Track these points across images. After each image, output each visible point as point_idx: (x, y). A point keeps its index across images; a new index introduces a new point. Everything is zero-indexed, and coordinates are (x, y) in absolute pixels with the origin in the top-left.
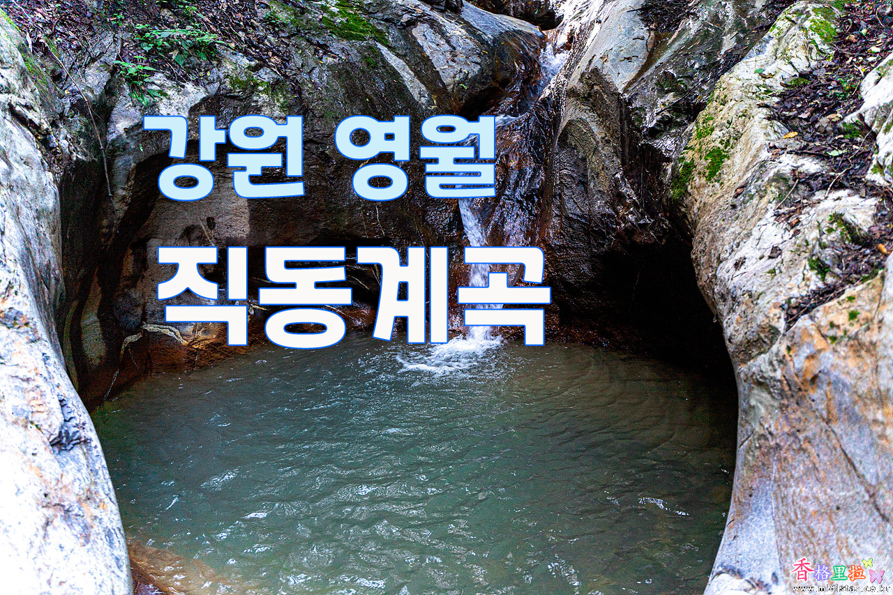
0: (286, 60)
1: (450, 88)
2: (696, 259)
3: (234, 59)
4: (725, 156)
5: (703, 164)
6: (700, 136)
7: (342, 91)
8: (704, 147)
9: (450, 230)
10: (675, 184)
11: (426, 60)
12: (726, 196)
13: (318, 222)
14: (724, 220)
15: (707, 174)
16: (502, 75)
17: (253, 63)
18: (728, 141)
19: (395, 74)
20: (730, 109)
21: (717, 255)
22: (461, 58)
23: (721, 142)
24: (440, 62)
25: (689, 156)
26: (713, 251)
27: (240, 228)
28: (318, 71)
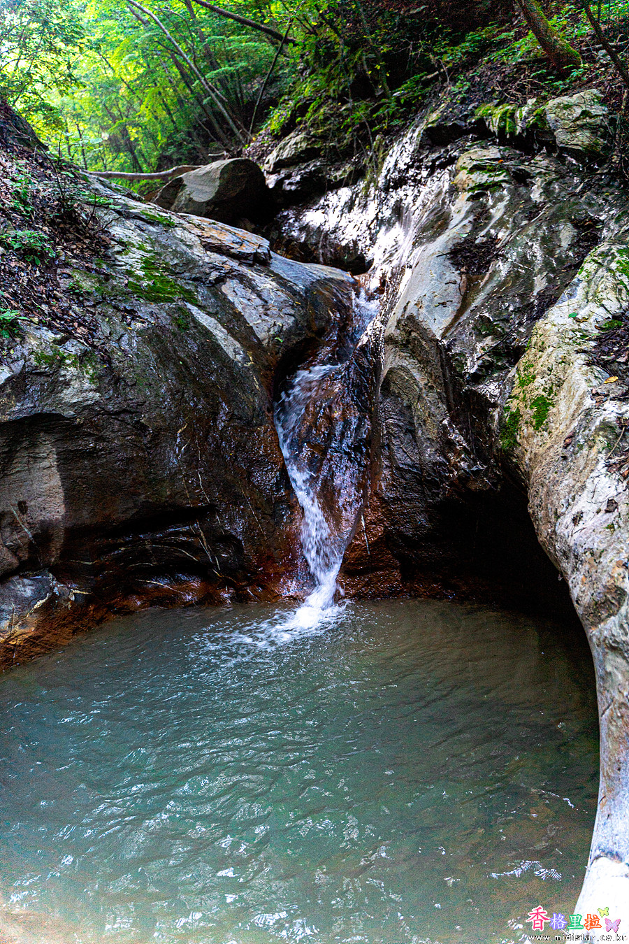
0: (93, 329)
1: (265, 343)
2: (534, 513)
3: (38, 334)
4: (550, 404)
5: (529, 413)
6: (522, 384)
7: (153, 356)
8: (528, 395)
9: (278, 490)
10: (504, 434)
11: (239, 317)
12: (556, 446)
13: (140, 494)
14: (556, 473)
15: (534, 423)
16: (317, 325)
17: (58, 337)
18: (551, 388)
19: (207, 333)
20: (549, 356)
21: (554, 510)
22: (274, 311)
23: (544, 390)
24: (253, 317)
25: (514, 405)
26: (549, 505)
27: (54, 510)
28: (127, 338)
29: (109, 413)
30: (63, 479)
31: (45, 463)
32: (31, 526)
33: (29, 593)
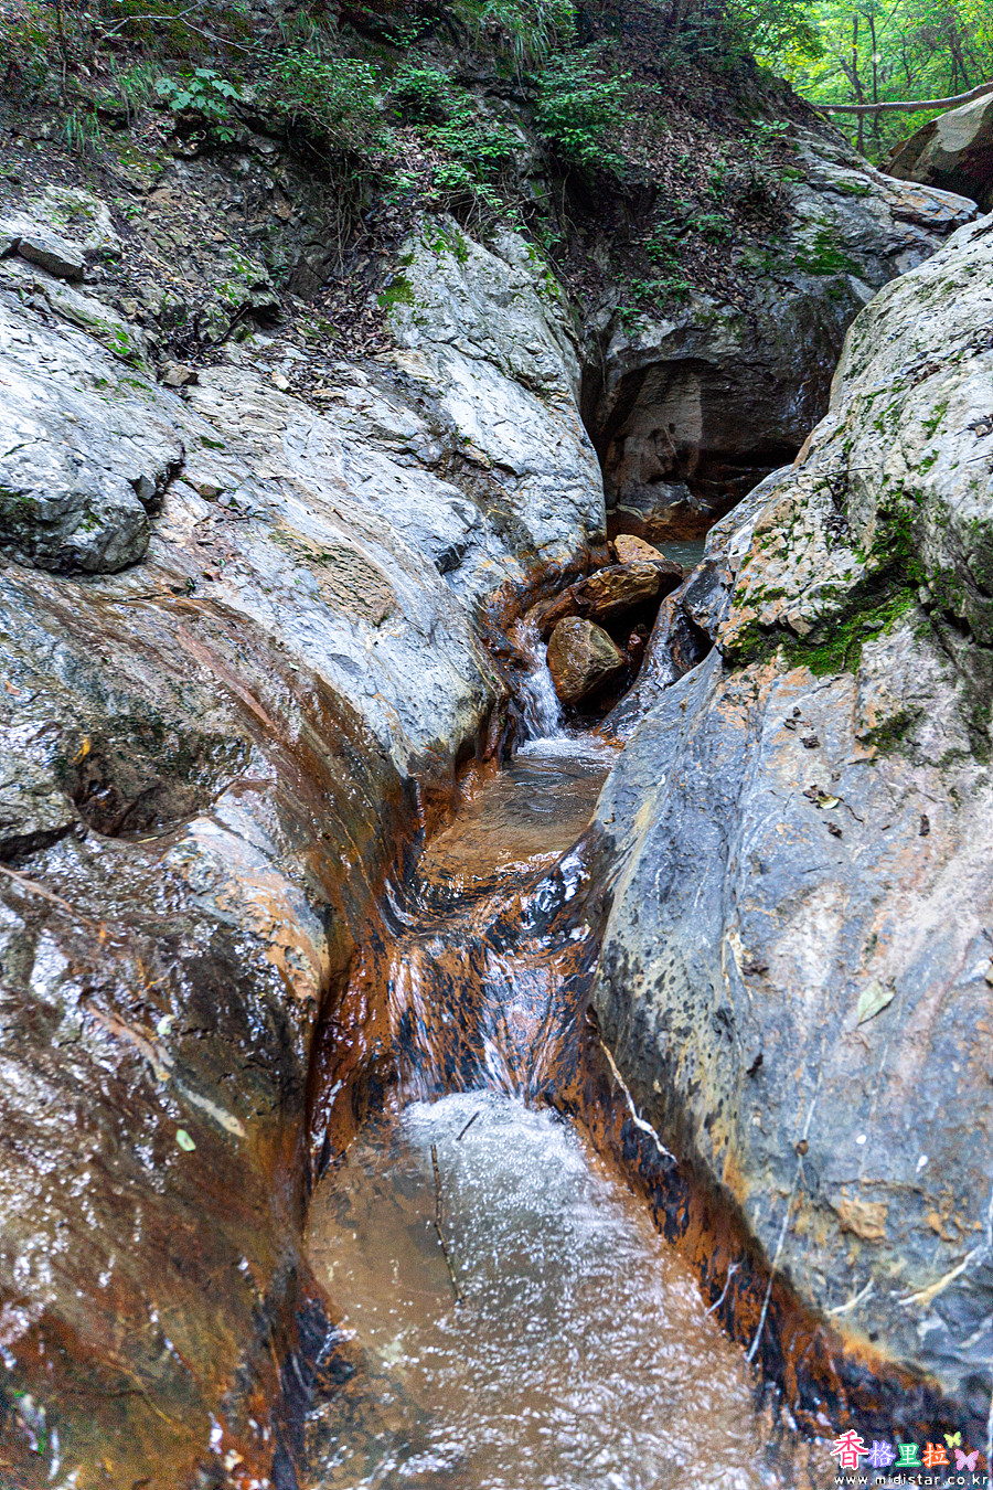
3: (702, 300)
7: (797, 322)
13: (761, 431)
17: (718, 303)
27: (695, 435)
28: (777, 306)
29: (745, 364)
30: (704, 412)
31: (692, 398)
32: (676, 443)
33: (668, 494)
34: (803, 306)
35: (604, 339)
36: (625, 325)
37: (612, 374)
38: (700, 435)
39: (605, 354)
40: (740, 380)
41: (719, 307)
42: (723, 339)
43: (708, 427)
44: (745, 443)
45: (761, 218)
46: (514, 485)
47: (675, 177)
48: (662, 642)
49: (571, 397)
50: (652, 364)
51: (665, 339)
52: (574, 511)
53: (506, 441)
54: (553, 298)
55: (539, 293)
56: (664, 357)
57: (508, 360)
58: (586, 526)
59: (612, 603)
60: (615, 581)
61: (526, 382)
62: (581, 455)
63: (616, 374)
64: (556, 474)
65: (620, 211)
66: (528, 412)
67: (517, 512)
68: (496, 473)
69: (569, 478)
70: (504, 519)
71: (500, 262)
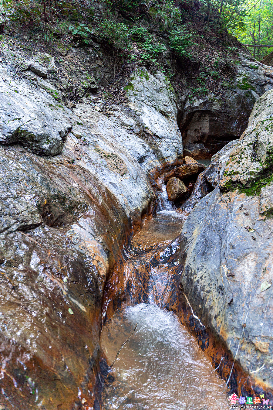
0: (224, 94)
3: (211, 94)
7: (237, 102)
13: (225, 131)
27: (207, 131)
28: (231, 97)
29: (222, 112)
30: (210, 125)
31: (207, 121)
32: (201, 133)
33: (198, 147)
34: (239, 98)
35: (184, 103)
36: (190, 100)
37: (185, 113)
38: (208, 131)
39: (184, 107)
40: (221, 117)
41: (215, 96)
42: (216, 105)
43: (211, 129)
44: (221, 134)
45: (228, 73)
46: (159, 141)
47: (205, 61)
48: (198, 186)
49: (175, 118)
50: (196, 111)
51: (200, 104)
52: (174, 149)
53: (157, 128)
54: (171, 91)
55: (167, 90)
56: (200, 109)
57: (158, 107)
58: (177, 153)
59: (185, 174)
60: (186, 168)
61: (163, 113)
62: (177, 134)
63: (187, 113)
64: (170, 139)
65: (190, 69)
66: (163, 121)
67: (159, 148)
68: (154, 137)
69: (173, 140)
70: (156, 150)
71: (157, 81)
